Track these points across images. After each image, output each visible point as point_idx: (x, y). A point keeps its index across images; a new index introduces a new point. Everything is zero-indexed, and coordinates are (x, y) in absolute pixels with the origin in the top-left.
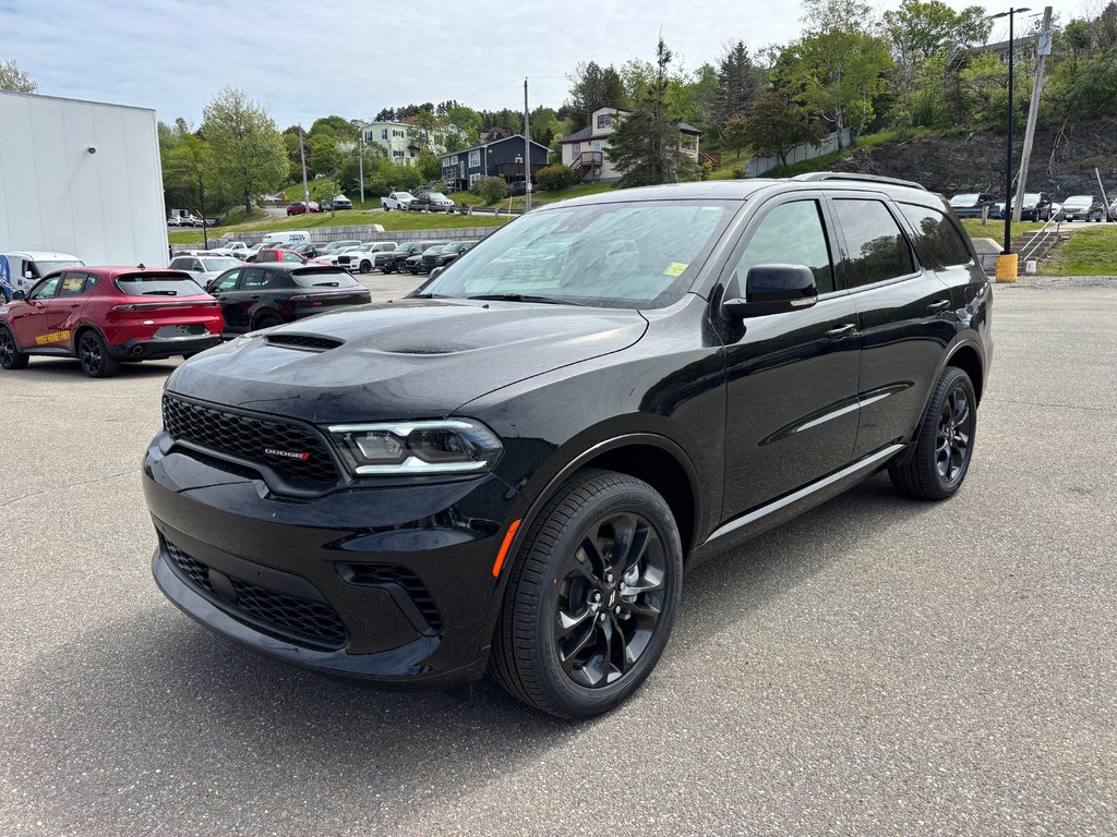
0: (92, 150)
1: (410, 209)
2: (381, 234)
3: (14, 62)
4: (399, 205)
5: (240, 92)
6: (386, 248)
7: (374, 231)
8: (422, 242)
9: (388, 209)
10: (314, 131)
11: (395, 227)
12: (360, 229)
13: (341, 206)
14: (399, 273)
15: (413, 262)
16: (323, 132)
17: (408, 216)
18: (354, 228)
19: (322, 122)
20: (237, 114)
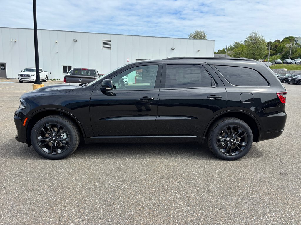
0: (199, 51)
1: (299, 64)
2: (285, 71)
3: (203, 30)
4: (296, 63)
5: (257, 32)
6: (282, 76)
7: (284, 71)
8: (295, 74)
9: (293, 64)
10: (283, 41)
11: (291, 69)
12: (279, 70)
13: (279, 63)
14: (284, 83)
15: (288, 80)
16: (286, 41)
17: (297, 66)
18: (278, 69)
19: (286, 38)
20: (255, 38)
